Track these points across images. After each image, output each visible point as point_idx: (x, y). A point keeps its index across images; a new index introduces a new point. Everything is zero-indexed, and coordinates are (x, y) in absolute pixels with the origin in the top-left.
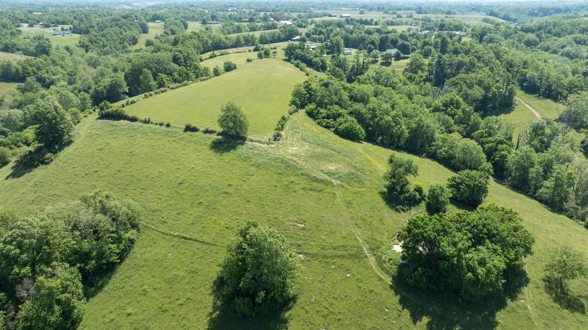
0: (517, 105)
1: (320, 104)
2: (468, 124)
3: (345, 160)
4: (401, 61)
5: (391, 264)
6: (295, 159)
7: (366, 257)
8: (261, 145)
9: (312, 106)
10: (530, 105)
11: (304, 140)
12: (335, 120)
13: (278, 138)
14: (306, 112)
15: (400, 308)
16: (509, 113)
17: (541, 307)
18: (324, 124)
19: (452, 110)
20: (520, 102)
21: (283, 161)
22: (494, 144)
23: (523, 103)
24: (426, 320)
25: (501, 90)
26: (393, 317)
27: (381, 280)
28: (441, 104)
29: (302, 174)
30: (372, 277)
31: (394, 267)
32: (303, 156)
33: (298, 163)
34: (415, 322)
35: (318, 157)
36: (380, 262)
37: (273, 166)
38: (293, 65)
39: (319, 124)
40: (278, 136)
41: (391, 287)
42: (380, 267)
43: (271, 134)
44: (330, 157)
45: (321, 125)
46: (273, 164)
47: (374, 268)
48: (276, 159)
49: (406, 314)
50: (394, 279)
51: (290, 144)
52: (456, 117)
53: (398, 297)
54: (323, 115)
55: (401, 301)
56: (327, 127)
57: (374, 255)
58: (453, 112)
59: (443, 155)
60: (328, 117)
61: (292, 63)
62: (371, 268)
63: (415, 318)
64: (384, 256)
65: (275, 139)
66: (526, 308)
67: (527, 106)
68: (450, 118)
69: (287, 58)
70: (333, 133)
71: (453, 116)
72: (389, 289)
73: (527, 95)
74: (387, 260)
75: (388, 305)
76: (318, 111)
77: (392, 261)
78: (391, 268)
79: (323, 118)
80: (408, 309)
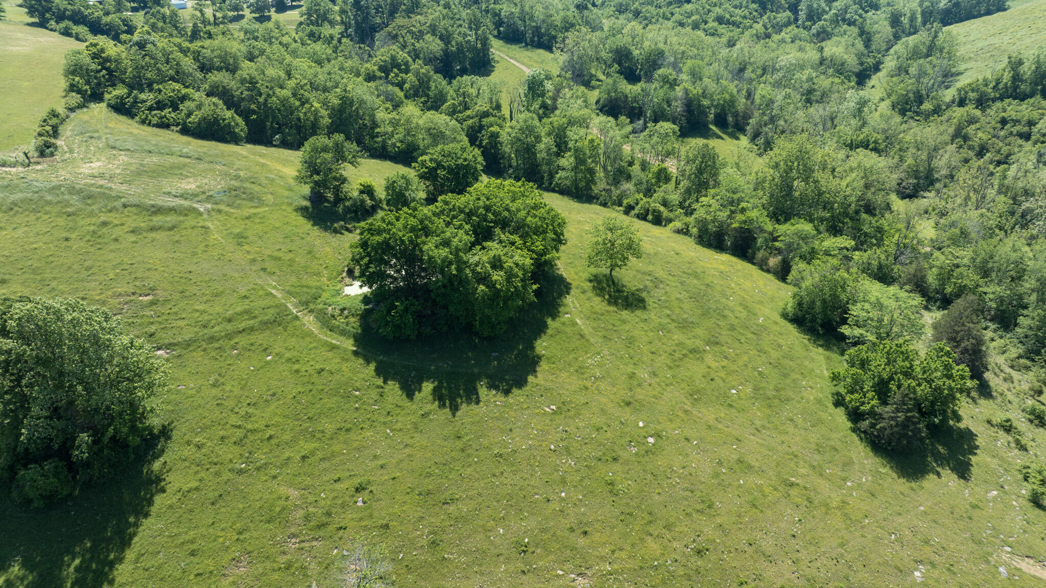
0: (498, 62)
1: (137, 84)
2: (428, 96)
3: (214, 170)
4: (289, 12)
5: (347, 317)
6: (102, 182)
7: (297, 318)
8: (8, 169)
9: (120, 91)
10: (516, 59)
11: (114, 148)
12: (175, 108)
13: (48, 151)
14: (109, 105)
15: (380, 382)
16: (488, 75)
17: (594, 316)
18: (155, 120)
19: (397, 75)
20: (502, 58)
21: (72, 190)
22: (476, 119)
23: (506, 57)
24: (428, 387)
25: (469, 38)
26: (371, 401)
27: (333, 347)
28: (376, 68)
29: (125, 206)
30: (315, 348)
31: (352, 320)
32: (119, 174)
33: (111, 189)
34: (410, 396)
35: (154, 171)
36: (325, 320)
37: (49, 203)
38: (56, 34)
39: (143, 122)
40: (48, 147)
41: (355, 353)
42: (327, 327)
43: (31, 145)
44: (180, 168)
45: (149, 124)
46: (49, 198)
47: (316, 332)
48: (53, 188)
49: (393, 389)
50: (358, 339)
51: (82, 159)
52: (407, 86)
53: (372, 366)
54: (148, 104)
55: (379, 372)
56: (164, 125)
57: (311, 311)
58: (399, 79)
59: (398, 147)
60: (160, 106)
61: (51, 30)
62: (310, 334)
63: (409, 391)
64: (330, 308)
65: (42, 154)
66: (574, 324)
67: (512, 61)
68: (397, 89)
69: (36, 20)
70: (178, 135)
71: (400, 85)
72: (353, 358)
73: (509, 46)
74: (337, 312)
75: (357, 384)
76: (136, 98)
77: (346, 312)
78: (347, 324)
79: (151, 109)
80: (393, 379)
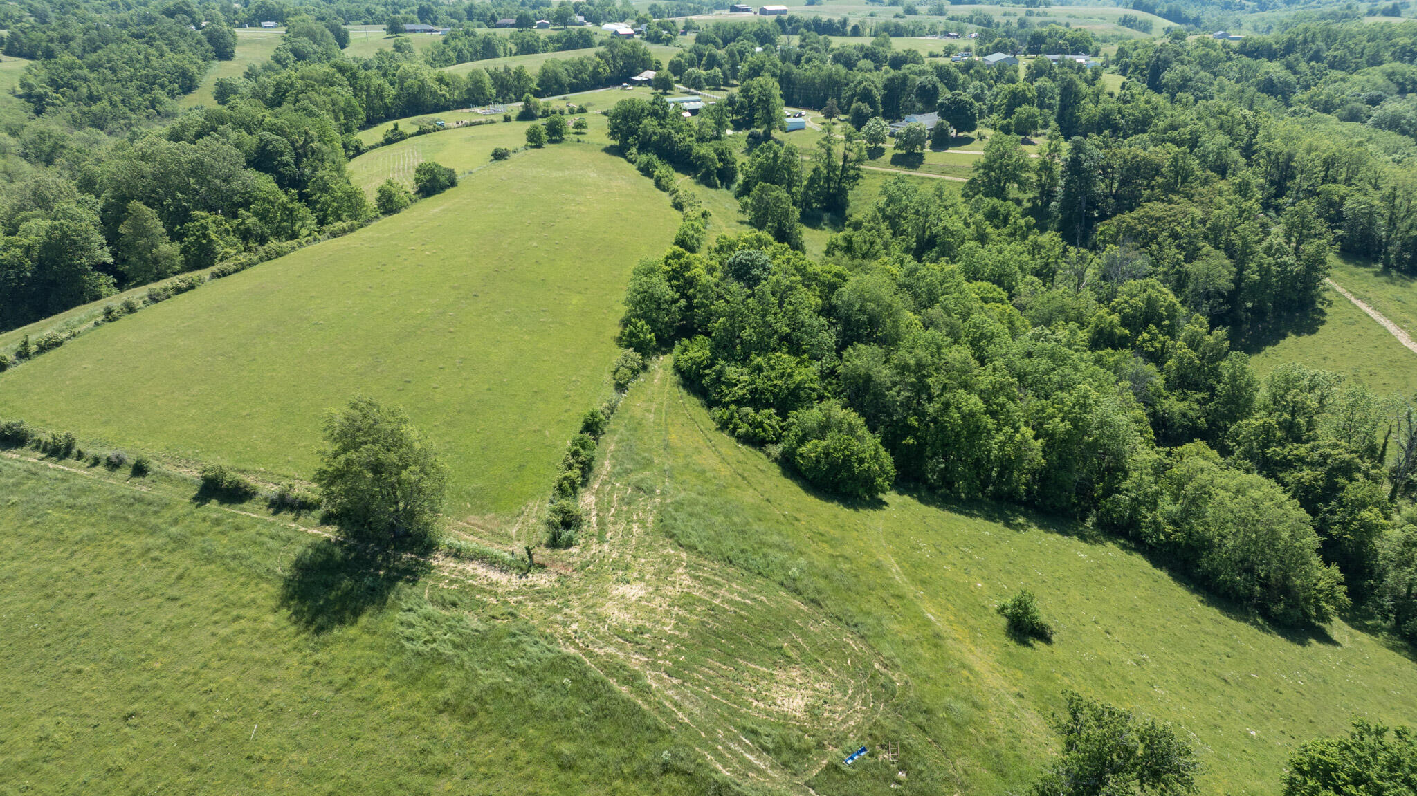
0: (1330, 304)
1: (726, 347)
4: (951, 151)
6: (636, 661)
8: (495, 576)
9: (697, 350)
10: (1369, 301)
11: (671, 535)
12: (783, 413)
13: (565, 534)
14: (678, 369)
16: (1312, 331)
18: (743, 428)
19: (1153, 338)
20: (1339, 295)
21: (582, 682)
22: (1320, 473)
23: (1348, 295)
25: (1285, 259)
29: (666, 769)
32: (670, 638)
33: (645, 691)
35: (730, 637)
37: (536, 712)
38: (633, 167)
39: (723, 425)
40: (567, 525)
43: (540, 510)
44: (780, 631)
45: (733, 433)
48: (552, 667)
51: (615, 565)
52: (1171, 363)
54: (739, 392)
56: (755, 440)
58: (1158, 345)
60: (756, 400)
61: (630, 161)
65: (554, 543)
67: (1363, 306)
68: (1151, 368)
69: (617, 143)
70: (775, 470)
71: (1157, 358)
76: (720, 374)
79: (740, 402)
